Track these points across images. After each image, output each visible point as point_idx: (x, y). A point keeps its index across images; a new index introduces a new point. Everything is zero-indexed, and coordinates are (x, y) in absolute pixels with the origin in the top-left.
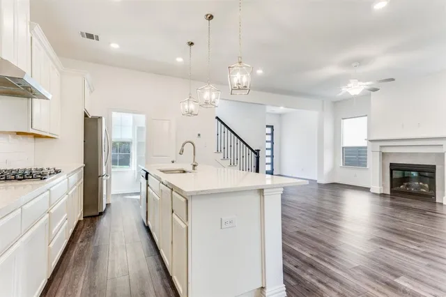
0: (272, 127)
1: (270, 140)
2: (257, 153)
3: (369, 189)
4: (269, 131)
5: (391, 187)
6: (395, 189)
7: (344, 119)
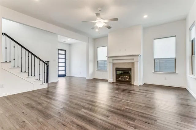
0: (65, 51)
1: (64, 57)
2: (47, 63)
3: (108, 80)
4: (63, 52)
5: (116, 79)
6: (117, 79)
7: (98, 47)
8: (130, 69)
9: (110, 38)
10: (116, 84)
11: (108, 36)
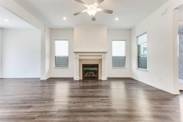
6: (84, 76)
7: (56, 40)
8: (97, 66)
9: (76, 32)
10: (83, 82)
11: (73, 29)
